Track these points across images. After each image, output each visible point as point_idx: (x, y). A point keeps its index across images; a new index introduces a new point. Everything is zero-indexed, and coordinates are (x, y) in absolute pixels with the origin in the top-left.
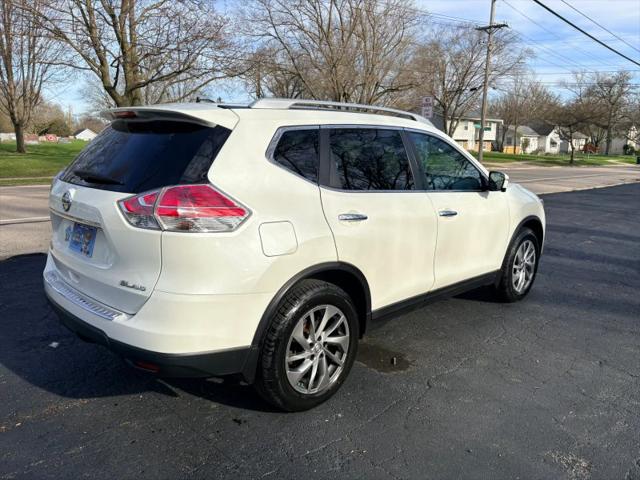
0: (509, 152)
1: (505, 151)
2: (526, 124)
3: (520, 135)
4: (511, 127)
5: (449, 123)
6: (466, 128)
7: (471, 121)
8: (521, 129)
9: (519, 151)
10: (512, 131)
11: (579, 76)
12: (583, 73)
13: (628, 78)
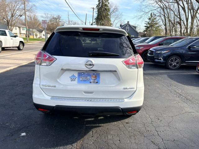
0: (31, 38)
1: (30, 37)
2: (35, 29)
3: (34, 32)
4: (31, 30)
5: (10, 27)
6: (16, 29)
7: (17, 26)
8: (34, 30)
9: (35, 37)
10: (31, 31)
11: (47, 15)
12: (48, 14)
13: (61, 17)
